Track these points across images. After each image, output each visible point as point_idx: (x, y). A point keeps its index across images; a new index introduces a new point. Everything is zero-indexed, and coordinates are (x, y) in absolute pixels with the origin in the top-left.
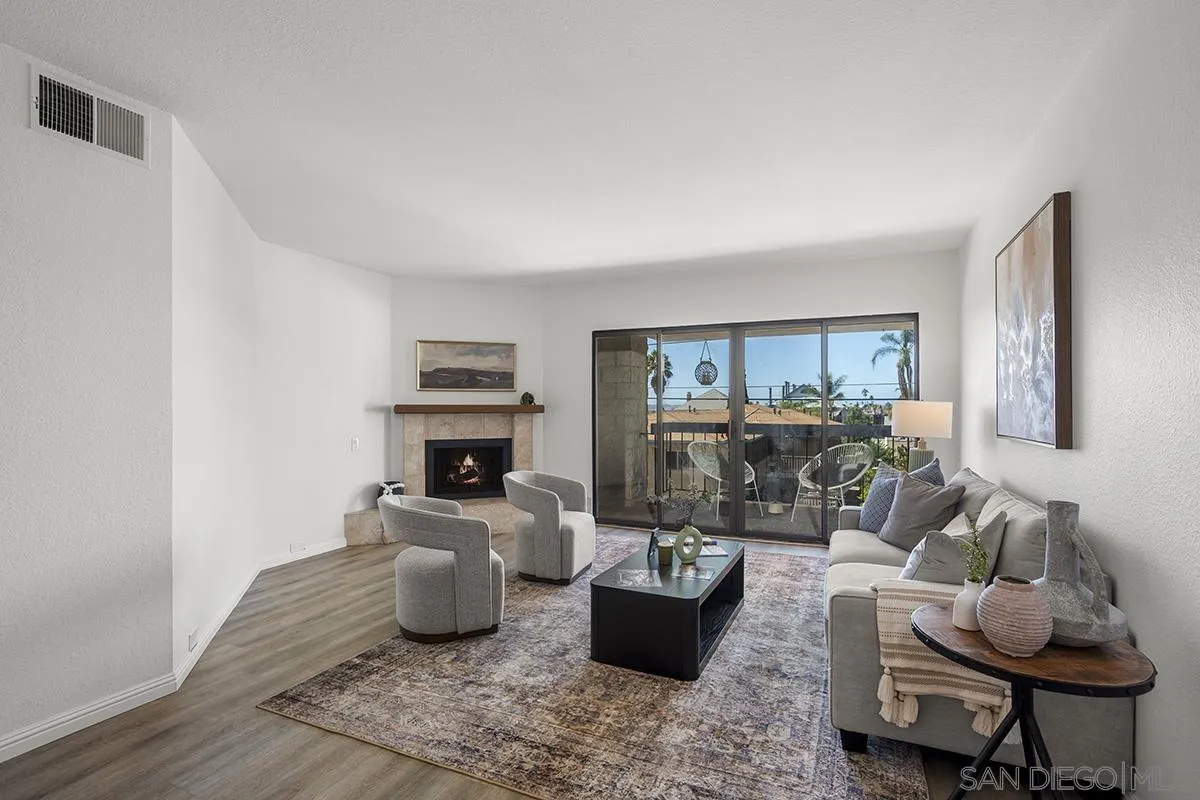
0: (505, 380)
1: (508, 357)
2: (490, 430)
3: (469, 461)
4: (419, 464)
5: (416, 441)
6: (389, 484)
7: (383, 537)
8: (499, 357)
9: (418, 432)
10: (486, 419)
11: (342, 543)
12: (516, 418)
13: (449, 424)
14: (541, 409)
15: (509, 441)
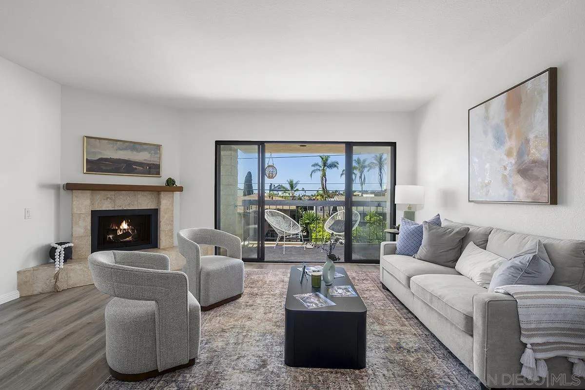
0: (154, 169)
1: (155, 153)
2: (144, 203)
3: (124, 226)
4: (86, 229)
5: (83, 211)
6: (60, 244)
7: (55, 286)
8: (149, 153)
9: (84, 205)
10: (139, 196)
11: (15, 295)
12: (162, 194)
13: (111, 199)
14: (180, 189)
15: (156, 211)
